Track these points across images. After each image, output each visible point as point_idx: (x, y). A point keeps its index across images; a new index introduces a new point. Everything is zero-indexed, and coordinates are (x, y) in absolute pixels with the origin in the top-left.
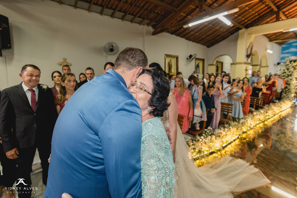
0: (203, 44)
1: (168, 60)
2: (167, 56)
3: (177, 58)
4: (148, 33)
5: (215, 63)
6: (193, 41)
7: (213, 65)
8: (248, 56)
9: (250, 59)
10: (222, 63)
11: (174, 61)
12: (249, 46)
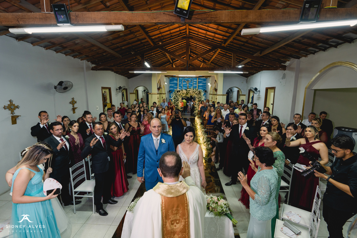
0: (126, 77)
1: (104, 90)
2: (103, 88)
3: (110, 89)
4: (88, 68)
5: (134, 92)
6: (119, 74)
7: (133, 93)
8: (159, 89)
9: (159, 91)
10: (137, 91)
11: (107, 91)
12: (159, 82)
